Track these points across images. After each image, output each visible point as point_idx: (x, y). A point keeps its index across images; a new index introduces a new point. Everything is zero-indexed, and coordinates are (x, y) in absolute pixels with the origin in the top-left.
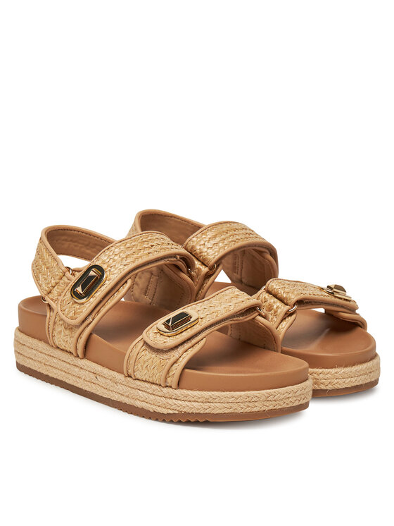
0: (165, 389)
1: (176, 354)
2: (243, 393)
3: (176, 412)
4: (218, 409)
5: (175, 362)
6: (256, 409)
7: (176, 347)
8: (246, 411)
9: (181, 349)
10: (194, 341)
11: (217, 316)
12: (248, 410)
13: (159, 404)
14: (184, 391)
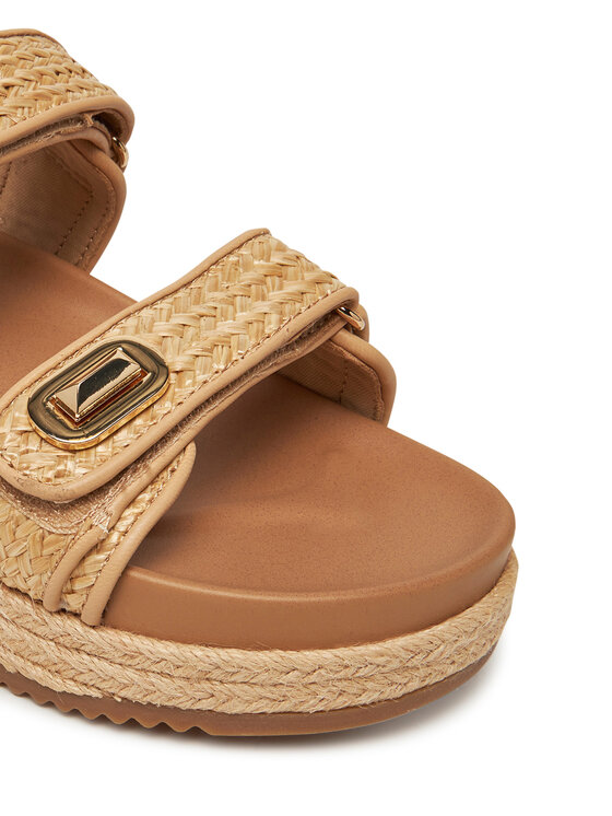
0: (58, 619)
1: (99, 516)
2: (327, 655)
3: (95, 693)
4: (240, 702)
5: (97, 547)
6: (365, 699)
7: (100, 491)
8: (333, 706)
9: (115, 499)
10: (155, 463)
11: (230, 361)
12: (341, 702)
13: (35, 659)
14: (126, 637)
